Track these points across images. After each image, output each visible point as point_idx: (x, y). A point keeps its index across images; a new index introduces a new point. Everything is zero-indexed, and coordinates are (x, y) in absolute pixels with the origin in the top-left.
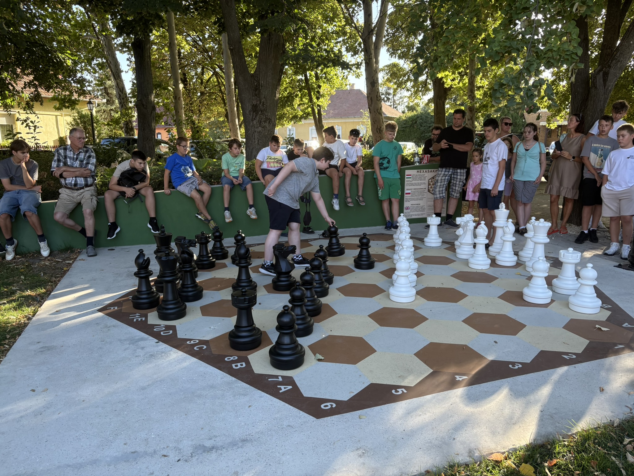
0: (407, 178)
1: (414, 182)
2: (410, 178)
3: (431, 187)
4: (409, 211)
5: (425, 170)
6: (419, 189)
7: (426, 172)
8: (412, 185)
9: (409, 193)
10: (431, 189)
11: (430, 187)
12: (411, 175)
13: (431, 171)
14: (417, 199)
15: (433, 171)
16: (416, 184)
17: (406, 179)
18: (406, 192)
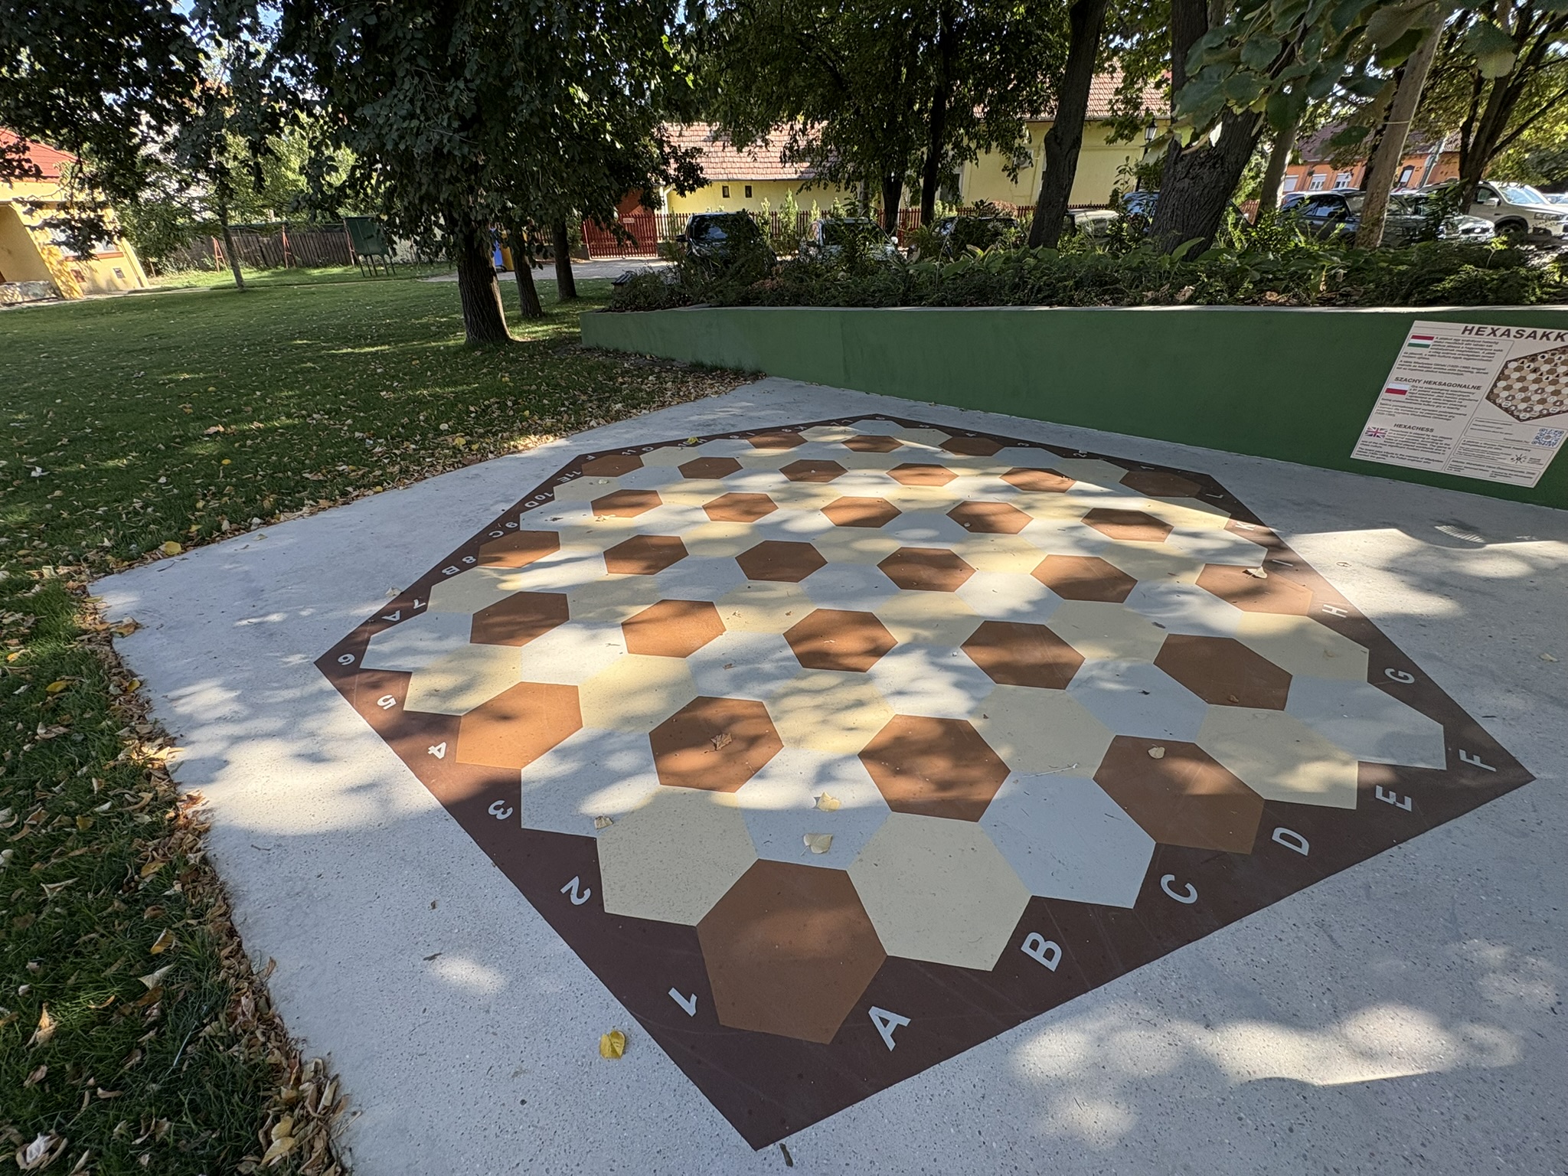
0: (1410, 345)
1: (1433, 360)
2: (1427, 346)
3: (1508, 388)
4: (1381, 440)
5: (1504, 328)
6: (1450, 385)
7: (1508, 333)
8: (1428, 368)
9: (1403, 392)
10: (1505, 394)
11: (1502, 384)
12: (1431, 338)
13: (1534, 335)
14: (1429, 414)
15: (1544, 335)
16: (1441, 369)
17: (1405, 349)
18: (1390, 384)
